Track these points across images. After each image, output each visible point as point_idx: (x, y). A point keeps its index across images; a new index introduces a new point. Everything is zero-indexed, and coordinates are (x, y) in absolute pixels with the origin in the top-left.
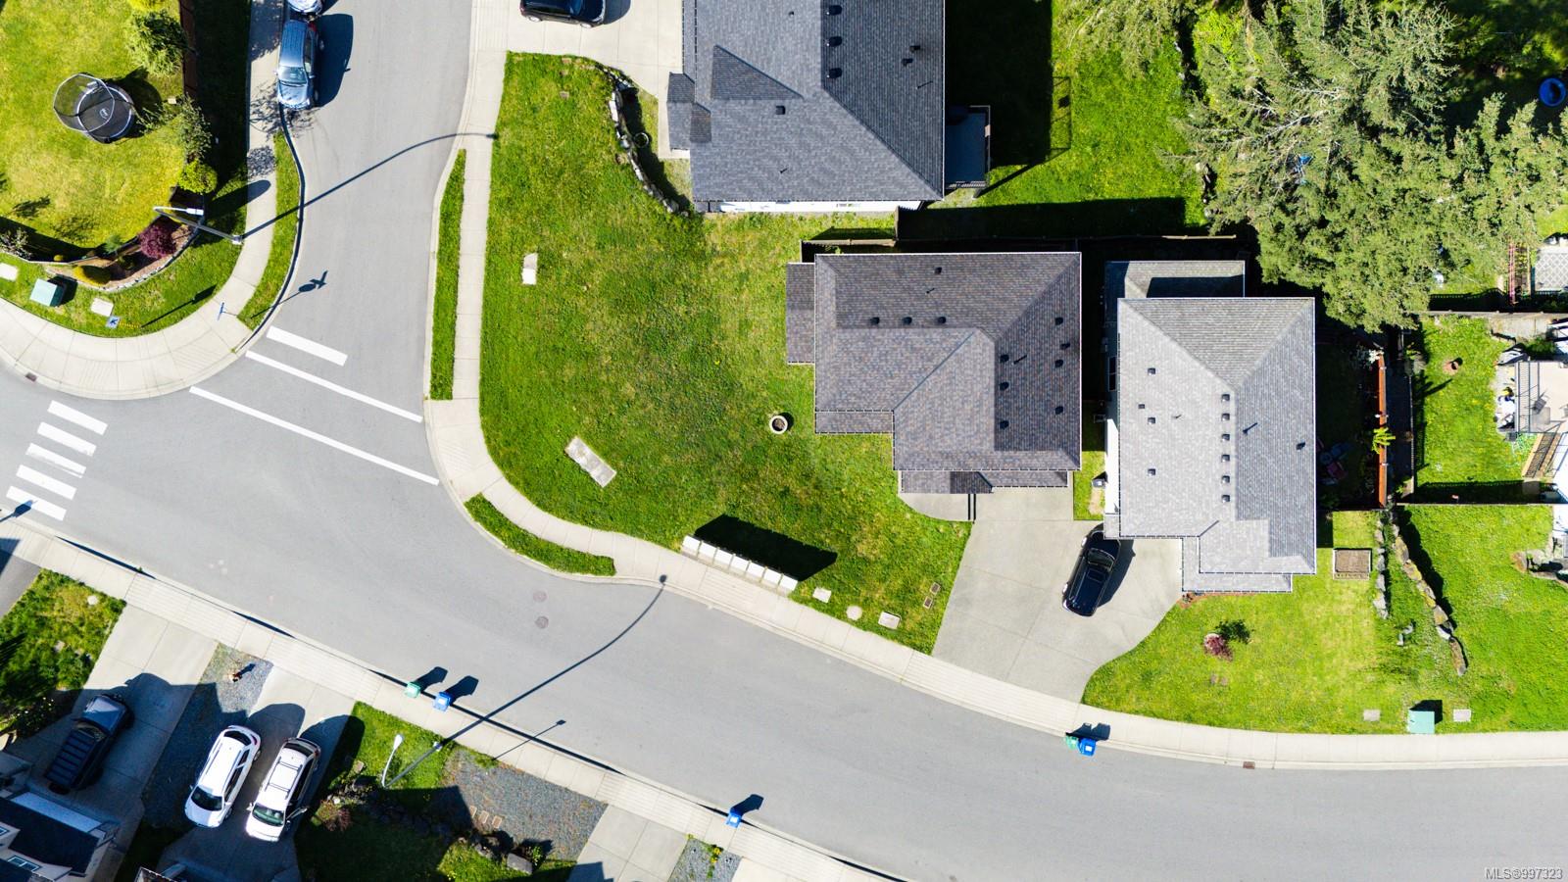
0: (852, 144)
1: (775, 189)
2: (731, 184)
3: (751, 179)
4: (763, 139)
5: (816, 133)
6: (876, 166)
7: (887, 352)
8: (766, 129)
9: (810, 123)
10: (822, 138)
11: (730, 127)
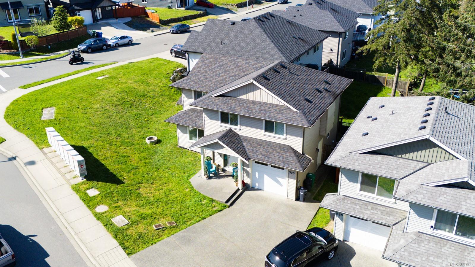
1: (216, 50)
2: (200, 46)
3: (208, 45)
4: (221, 32)
8: (224, 29)
9: (243, 29)
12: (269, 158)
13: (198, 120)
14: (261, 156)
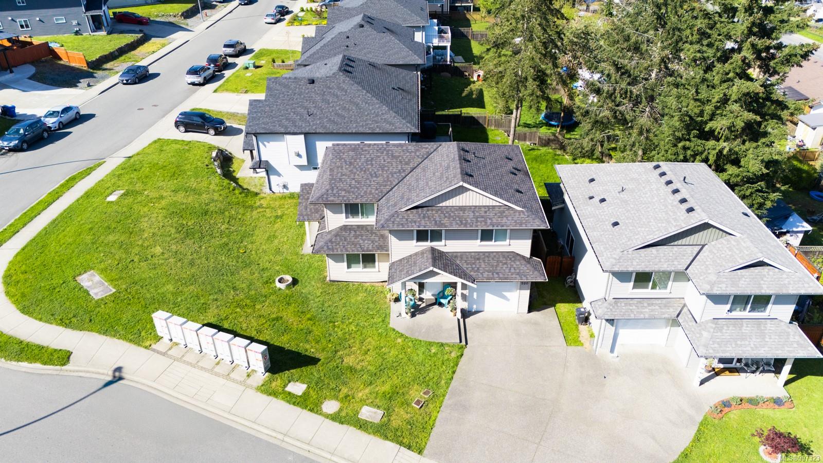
0: (358, 100)
1: (304, 126)
2: (274, 122)
3: (287, 119)
4: (299, 97)
5: (333, 93)
6: (373, 112)
7: (372, 159)
8: (301, 92)
9: (331, 89)
10: (337, 97)
11: (277, 90)
12: (497, 273)
13: (361, 242)
14: (486, 273)
